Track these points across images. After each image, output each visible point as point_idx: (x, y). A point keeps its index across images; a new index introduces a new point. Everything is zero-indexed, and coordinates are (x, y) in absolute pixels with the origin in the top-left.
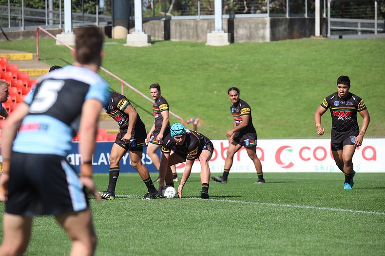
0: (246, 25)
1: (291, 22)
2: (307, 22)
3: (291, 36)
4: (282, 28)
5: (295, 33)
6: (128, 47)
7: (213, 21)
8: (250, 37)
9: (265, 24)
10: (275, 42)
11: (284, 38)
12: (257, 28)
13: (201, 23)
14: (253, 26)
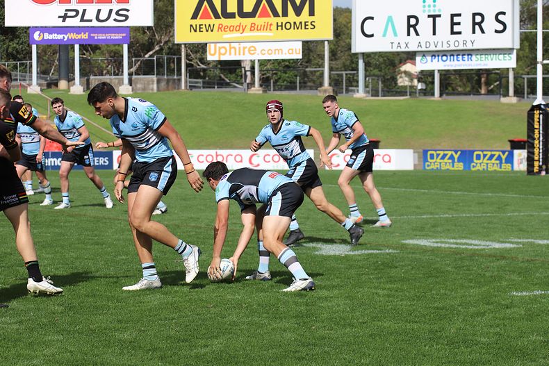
0: (142, 81)
1: (168, 81)
2: (176, 81)
3: (168, 89)
4: (163, 84)
5: (170, 87)
6: (72, 95)
7: (122, 79)
8: (144, 89)
9: (153, 81)
10: (159, 93)
11: (164, 90)
12: (149, 84)
13: (114, 81)
14: (146, 82)
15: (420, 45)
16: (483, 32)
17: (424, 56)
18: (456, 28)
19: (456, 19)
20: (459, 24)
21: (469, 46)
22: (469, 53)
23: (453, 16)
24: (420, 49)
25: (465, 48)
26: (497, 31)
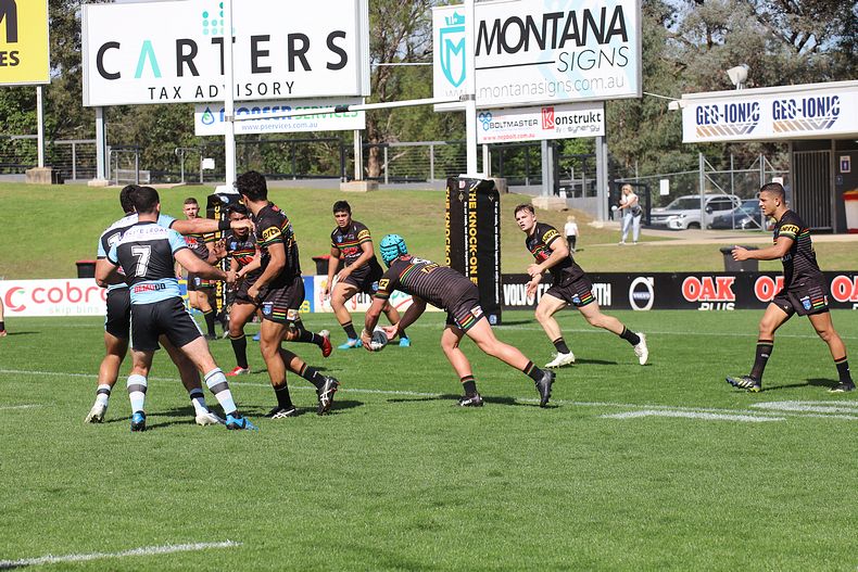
15: (199, 92)
16: (307, 67)
17: (208, 110)
18: (262, 62)
19: (261, 46)
20: (266, 53)
21: (284, 93)
22: (286, 104)
23: (255, 40)
24: (199, 99)
25: (277, 96)
26: (330, 66)
